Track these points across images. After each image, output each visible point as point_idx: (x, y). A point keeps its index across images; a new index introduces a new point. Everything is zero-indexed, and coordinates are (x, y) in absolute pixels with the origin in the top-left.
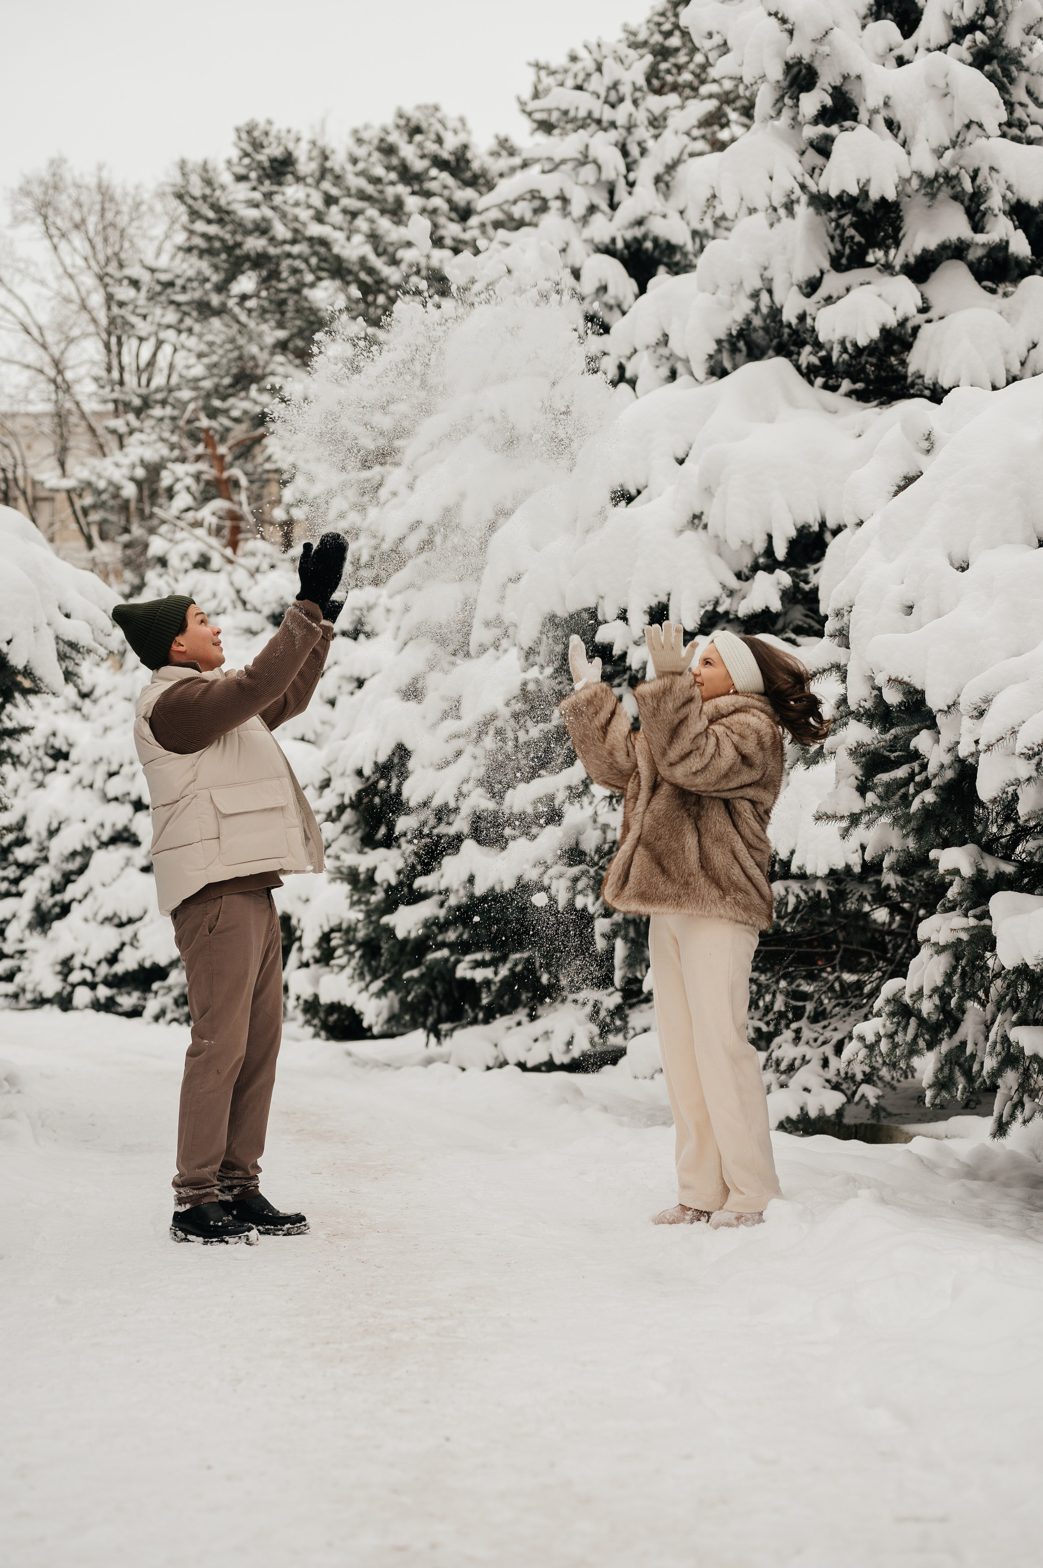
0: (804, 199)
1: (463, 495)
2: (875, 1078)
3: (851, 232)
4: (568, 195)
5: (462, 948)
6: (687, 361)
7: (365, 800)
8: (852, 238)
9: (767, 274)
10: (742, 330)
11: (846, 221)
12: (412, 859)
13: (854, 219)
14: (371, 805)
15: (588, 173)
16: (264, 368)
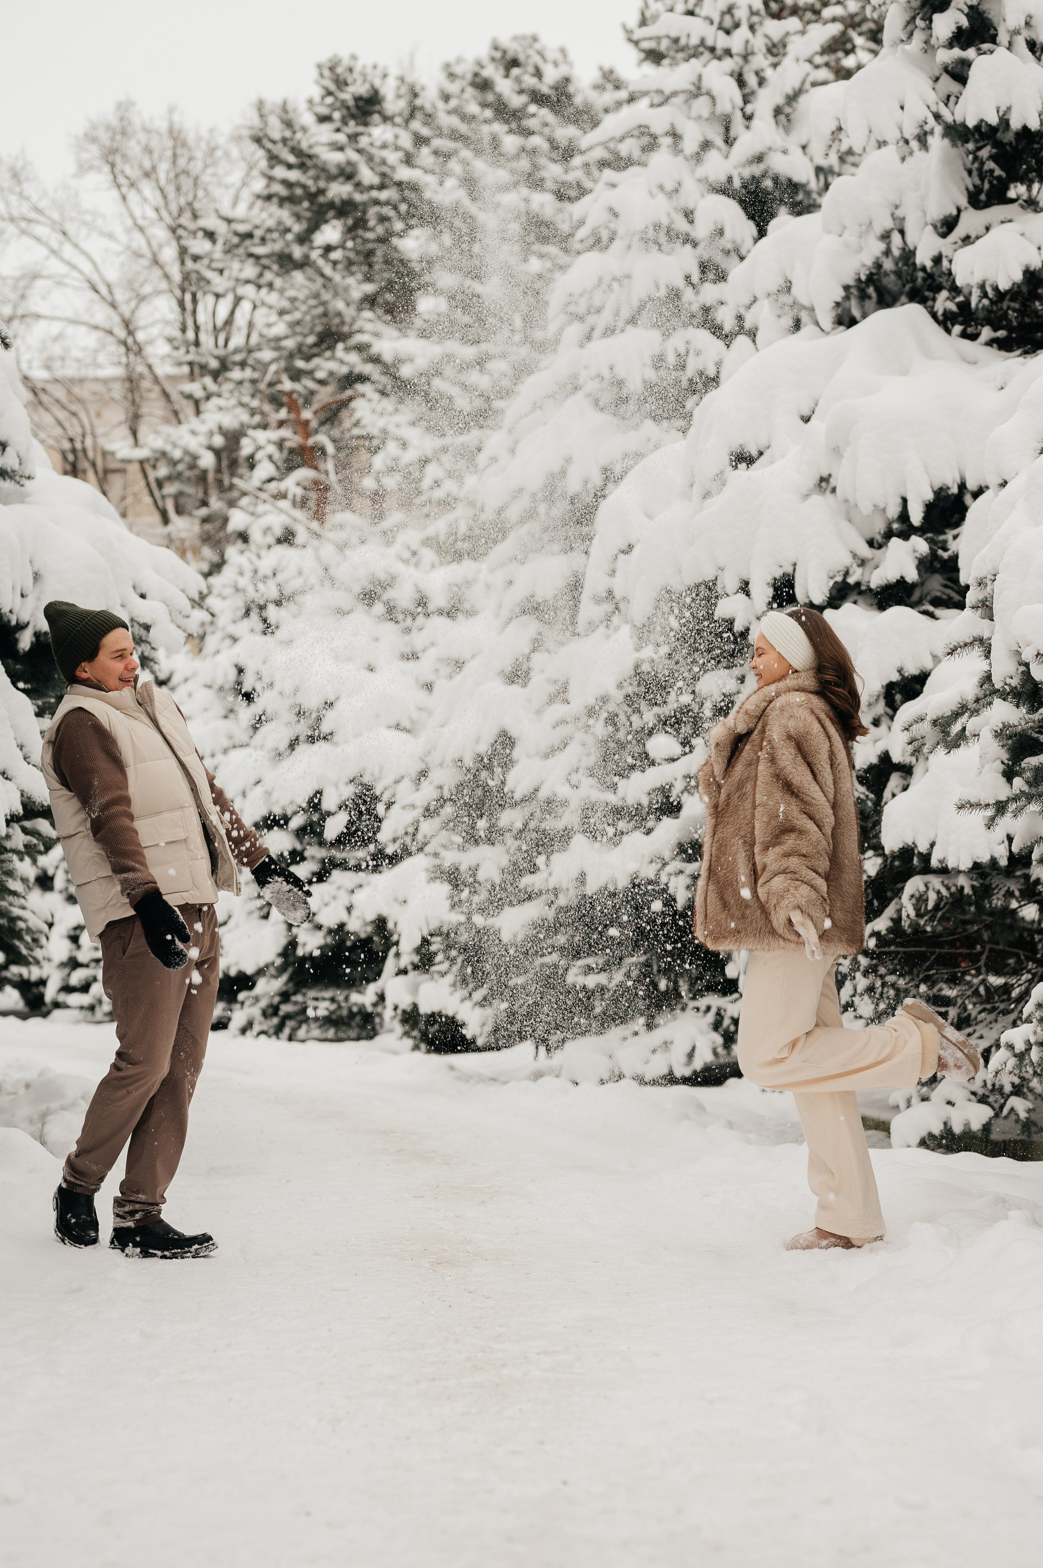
0: (939, 129)
1: (568, 460)
2: (1025, 1090)
3: (990, 165)
4: (678, 130)
6: (812, 309)
8: (992, 171)
9: (899, 213)
10: (871, 274)
11: (985, 153)
13: (994, 151)
15: (700, 106)
16: (351, 325)
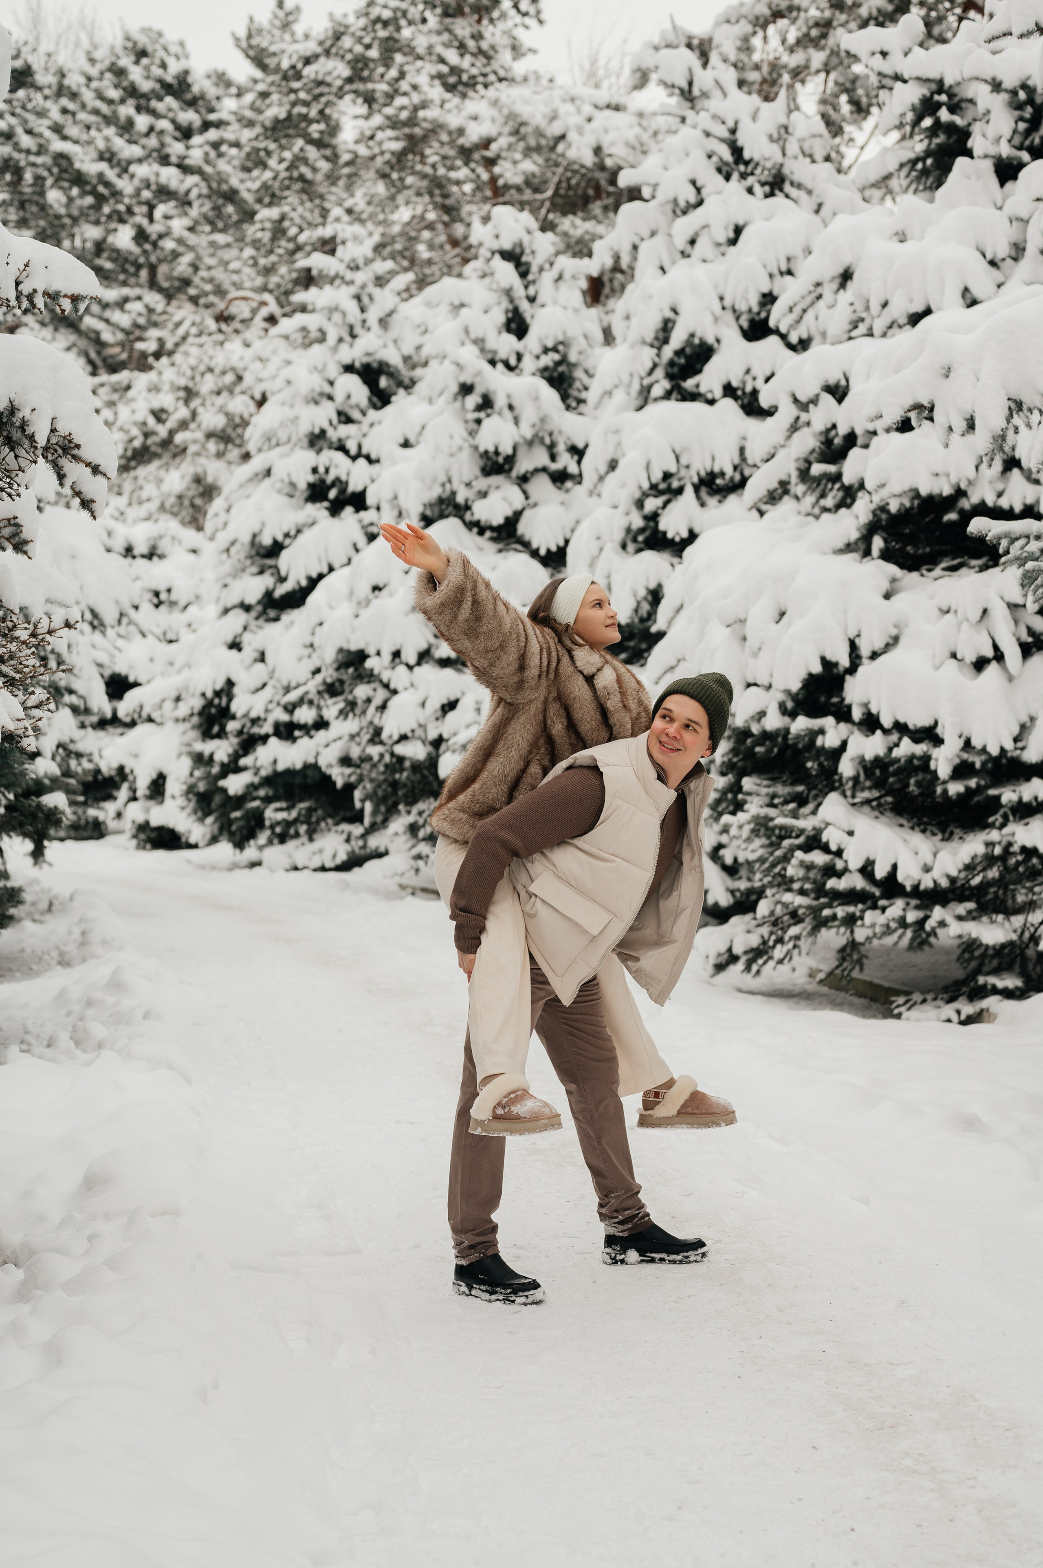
1: (263, 524)
4: (325, 329)
5: (268, 800)
6: (407, 512)
7: (207, 711)
9: (449, 475)
10: (437, 502)
12: (237, 747)
14: (210, 715)
15: (337, 317)
